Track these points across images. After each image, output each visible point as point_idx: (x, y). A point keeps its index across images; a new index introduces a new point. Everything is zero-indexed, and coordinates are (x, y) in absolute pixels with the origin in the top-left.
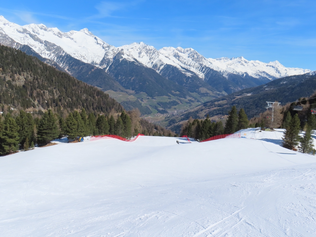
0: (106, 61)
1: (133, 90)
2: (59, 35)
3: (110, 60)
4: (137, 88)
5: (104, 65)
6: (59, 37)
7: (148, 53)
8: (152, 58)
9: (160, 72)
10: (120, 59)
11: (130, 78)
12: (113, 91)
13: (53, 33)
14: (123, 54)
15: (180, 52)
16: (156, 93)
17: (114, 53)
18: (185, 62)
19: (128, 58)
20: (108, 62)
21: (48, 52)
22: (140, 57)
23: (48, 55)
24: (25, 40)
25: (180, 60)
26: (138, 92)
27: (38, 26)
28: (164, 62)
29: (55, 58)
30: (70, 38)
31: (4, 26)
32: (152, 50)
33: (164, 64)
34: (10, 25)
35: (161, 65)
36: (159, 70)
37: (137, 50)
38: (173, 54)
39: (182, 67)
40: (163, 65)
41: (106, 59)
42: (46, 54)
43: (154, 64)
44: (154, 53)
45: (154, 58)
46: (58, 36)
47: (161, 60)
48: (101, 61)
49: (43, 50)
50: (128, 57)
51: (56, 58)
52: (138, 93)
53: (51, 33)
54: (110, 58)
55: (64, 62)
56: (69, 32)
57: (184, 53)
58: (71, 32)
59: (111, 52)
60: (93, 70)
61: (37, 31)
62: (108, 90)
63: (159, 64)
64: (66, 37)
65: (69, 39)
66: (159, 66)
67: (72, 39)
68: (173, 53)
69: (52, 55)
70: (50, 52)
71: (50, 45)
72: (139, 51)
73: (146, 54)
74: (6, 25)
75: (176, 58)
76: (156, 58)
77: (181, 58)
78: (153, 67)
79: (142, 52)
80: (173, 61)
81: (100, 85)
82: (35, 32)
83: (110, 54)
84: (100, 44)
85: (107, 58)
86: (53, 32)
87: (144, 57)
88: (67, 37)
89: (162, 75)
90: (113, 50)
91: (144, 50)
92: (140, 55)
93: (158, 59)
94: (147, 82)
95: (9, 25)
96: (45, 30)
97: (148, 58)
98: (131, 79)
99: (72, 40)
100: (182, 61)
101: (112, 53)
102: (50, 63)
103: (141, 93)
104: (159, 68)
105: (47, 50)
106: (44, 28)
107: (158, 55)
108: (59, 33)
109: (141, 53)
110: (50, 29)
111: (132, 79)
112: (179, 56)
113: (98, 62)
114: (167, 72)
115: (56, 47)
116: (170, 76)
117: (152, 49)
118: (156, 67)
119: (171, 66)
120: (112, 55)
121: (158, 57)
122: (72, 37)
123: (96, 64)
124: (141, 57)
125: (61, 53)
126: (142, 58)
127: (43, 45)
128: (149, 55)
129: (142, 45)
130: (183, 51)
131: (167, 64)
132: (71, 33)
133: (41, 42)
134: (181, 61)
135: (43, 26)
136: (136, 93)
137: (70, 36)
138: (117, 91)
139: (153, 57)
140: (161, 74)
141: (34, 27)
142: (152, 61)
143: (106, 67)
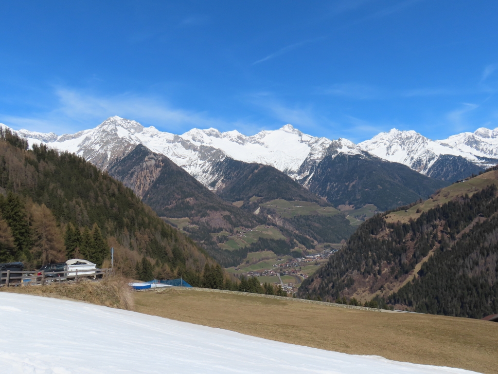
0: (308, 164)
1: (350, 204)
2: (240, 141)
3: (315, 162)
4: (359, 199)
5: (306, 172)
6: (240, 143)
7: (404, 144)
8: (412, 151)
9: (428, 173)
10: (333, 156)
11: (347, 184)
12: (283, 201)
13: (230, 139)
14: (339, 147)
15: (485, 137)
16: (399, 202)
17: (324, 149)
18: (492, 151)
19: (349, 152)
20: (312, 166)
21: (202, 162)
22: (389, 155)
23: (201, 166)
24: (170, 149)
25: (481, 148)
26: (358, 206)
27: (204, 132)
28: (436, 154)
29: (209, 168)
30: (259, 142)
31: (150, 138)
32: (412, 137)
33: (436, 157)
34: (159, 135)
35: (429, 160)
36: (425, 168)
37: (385, 144)
38: (463, 141)
39: (478, 157)
40: (433, 158)
41: (310, 162)
42: (198, 165)
43: (414, 160)
44: (416, 141)
45: (416, 150)
46: (237, 142)
47: (428, 151)
48: (301, 166)
49: (195, 161)
50: (349, 150)
51: (211, 167)
52: (359, 208)
53: (227, 139)
54: (316, 158)
55: (220, 172)
56: (257, 135)
57: (493, 138)
58: (261, 133)
59: (319, 148)
60: (256, 171)
61: (200, 138)
62: (274, 199)
63: (425, 158)
64: (253, 142)
65: (257, 145)
66: (425, 162)
67: (263, 144)
68: (464, 138)
69: (207, 164)
70: (203, 161)
71: (206, 151)
72: (388, 144)
73: (401, 146)
74: (154, 137)
75: (471, 146)
76: (419, 149)
77: (483, 144)
78: (414, 165)
79: (393, 145)
80: (460, 150)
81: (261, 193)
82: (197, 139)
83: (317, 152)
84: (305, 141)
85: (311, 158)
86: (230, 137)
87: (397, 152)
88: (255, 143)
89: (432, 177)
90: (323, 143)
91: (396, 140)
92: (389, 151)
93: (423, 150)
94: (379, 186)
95: (157, 136)
96: (217, 136)
97: (405, 152)
98: (349, 185)
99: (263, 146)
100: (485, 149)
101: (321, 150)
102: (156, 159)
103: (364, 207)
104: (426, 165)
105: (201, 159)
106: (214, 133)
107: (423, 142)
108: (239, 138)
109: (391, 147)
110: (224, 133)
111: (351, 184)
112: (477, 142)
113: (296, 168)
114: (442, 170)
115: (214, 151)
116: (448, 176)
117: (412, 135)
118: (420, 165)
119: (451, 156)
120: (321, 153)
121: (424, 146)
122: (262, 141)
123: (292, 172)
124: (391, 153)
125: (219, 158)
126: (393, 154)
127: (197, 153)
128: (406, 148)
129: (393, 133)
130: (490, 135)
131: (442, 155)
132: (261, 136)
133: (195, 150)
134: (482, 150)
135: (214, 131)
136: (355, 209)
137: (259, 140)
138: (294, 200)
139: (413, 149)
140: (429, 176)
141: (195, 134)
142: (412, 155)
143: (308, 174)
